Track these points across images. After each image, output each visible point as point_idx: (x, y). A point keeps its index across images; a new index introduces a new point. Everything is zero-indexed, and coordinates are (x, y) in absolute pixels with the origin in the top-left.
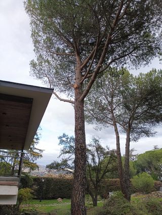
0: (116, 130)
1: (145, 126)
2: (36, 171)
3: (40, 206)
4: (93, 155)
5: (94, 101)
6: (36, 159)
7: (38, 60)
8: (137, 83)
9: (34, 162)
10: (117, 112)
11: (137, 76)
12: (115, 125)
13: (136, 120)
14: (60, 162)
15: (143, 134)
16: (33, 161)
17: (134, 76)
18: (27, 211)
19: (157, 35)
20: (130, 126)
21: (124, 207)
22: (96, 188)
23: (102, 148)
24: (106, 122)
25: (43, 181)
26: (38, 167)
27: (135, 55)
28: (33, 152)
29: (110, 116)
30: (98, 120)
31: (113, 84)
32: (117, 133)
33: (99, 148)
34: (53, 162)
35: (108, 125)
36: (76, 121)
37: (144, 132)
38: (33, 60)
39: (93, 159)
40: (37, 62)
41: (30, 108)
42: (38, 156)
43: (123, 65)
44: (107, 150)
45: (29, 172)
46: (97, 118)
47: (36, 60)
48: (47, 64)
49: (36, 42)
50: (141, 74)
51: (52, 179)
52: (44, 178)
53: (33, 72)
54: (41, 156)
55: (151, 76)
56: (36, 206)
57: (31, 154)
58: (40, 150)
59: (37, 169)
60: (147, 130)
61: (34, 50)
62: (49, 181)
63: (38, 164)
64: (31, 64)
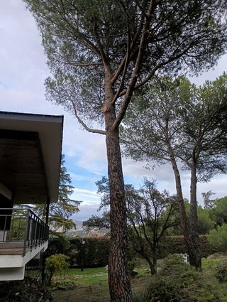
0: (175, 168)
1: (218, 159)
2: (73, 230)
3: (81, 276)
4: (147, 205)
5: (142, 129)
6: (71, 215)
7: (56, 76)
8: (203, 96)
9: (69, 219)
10: (176, 141)
11: (202, 86)
12: (173, 161)
13: (205, 150)
14: (101, 217)
15: (217, 169)
16: (68, 217)
17: (197, 87)
18: (62, 284)
19: (223, 21)
20: (195, 160)
21: (185, 276)
22: (153, 249)
23: (159, 194)
24: (162, 157)
25: (84, 242)
26: (75, 225)
27: (194, 54)
28: (67, 205)
29: (166, 148)
30: (150, 154)
31: (167, 102)
32: (176, 171)
33: (155, 195)
34: (91, 217)
35: (164, 161)
36: (109, 159)
37: (218, 167)
38: (49, 78)
39: (147, 210)
40: (55, 80)
41: (38, 146)
42: (74, 210)
43: (177, 71)
44: (166, 197)
45: (64, 233)
46: (148, 153)
47: (53, 78)
48: (69, 81)
49: (50, 52)
50: (207, 83)
51: (96, 240)
52: (84, 240)
53: (50, 95)
54: (78, 209)
55: (221, 84)
56: (76, 276)
57: (64, 208)
58: (76, 202)
59: (73, 228)
60: (222, 163)
61: (48, 63)
62: (92, 242)
63: (73, 221)
64: (47, 83)
